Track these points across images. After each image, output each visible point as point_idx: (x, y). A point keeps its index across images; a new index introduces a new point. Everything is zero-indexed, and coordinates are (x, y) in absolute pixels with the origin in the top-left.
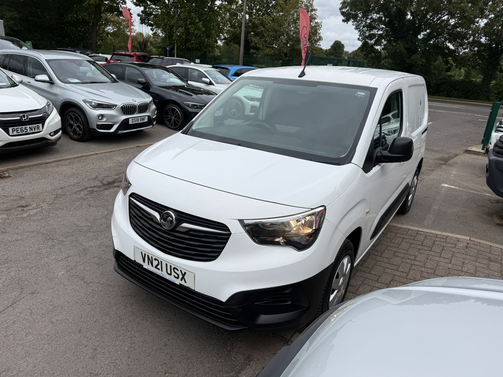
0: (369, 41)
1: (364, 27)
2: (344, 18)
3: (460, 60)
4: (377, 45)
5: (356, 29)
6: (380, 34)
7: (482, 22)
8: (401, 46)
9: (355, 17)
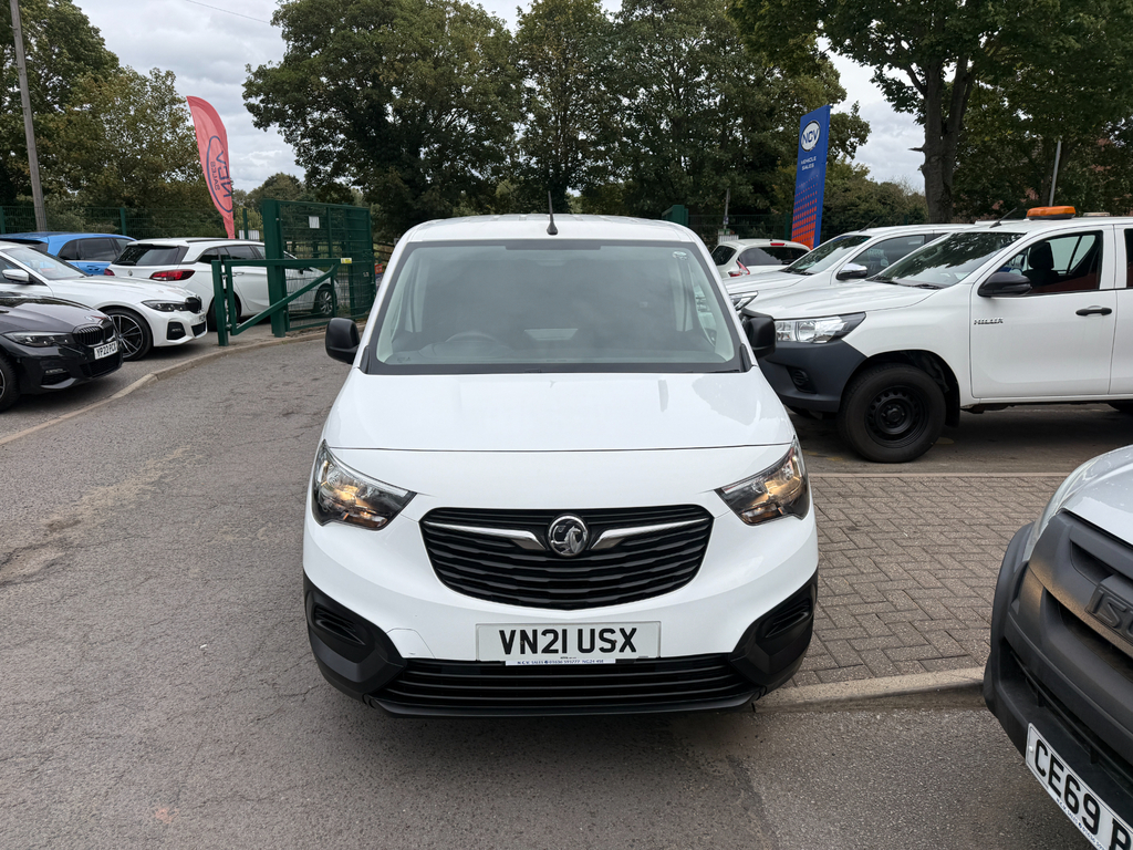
0: (321, 167)
1: (303, 137)
2: (255, 119)
3: (501, 200)
4: (338, 175)
5: (288, 140)
6: (340, 153)
7: (520, 130)
8: (394, 175)
9: (279, 117)
